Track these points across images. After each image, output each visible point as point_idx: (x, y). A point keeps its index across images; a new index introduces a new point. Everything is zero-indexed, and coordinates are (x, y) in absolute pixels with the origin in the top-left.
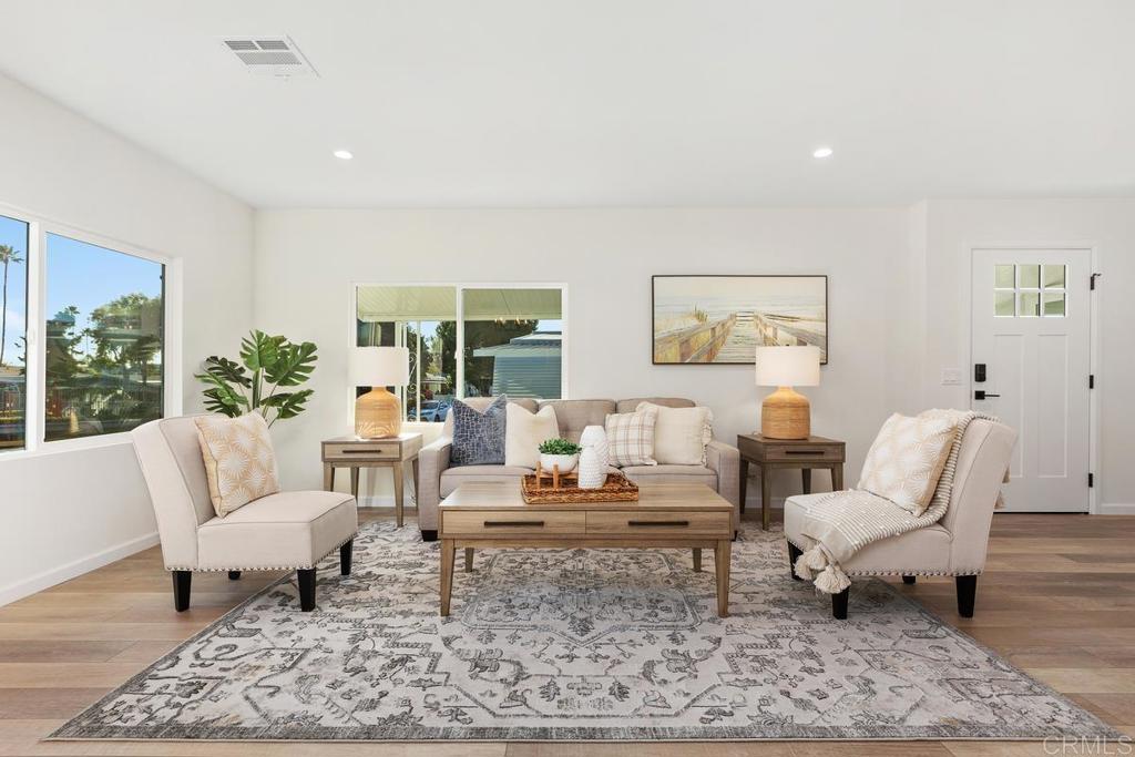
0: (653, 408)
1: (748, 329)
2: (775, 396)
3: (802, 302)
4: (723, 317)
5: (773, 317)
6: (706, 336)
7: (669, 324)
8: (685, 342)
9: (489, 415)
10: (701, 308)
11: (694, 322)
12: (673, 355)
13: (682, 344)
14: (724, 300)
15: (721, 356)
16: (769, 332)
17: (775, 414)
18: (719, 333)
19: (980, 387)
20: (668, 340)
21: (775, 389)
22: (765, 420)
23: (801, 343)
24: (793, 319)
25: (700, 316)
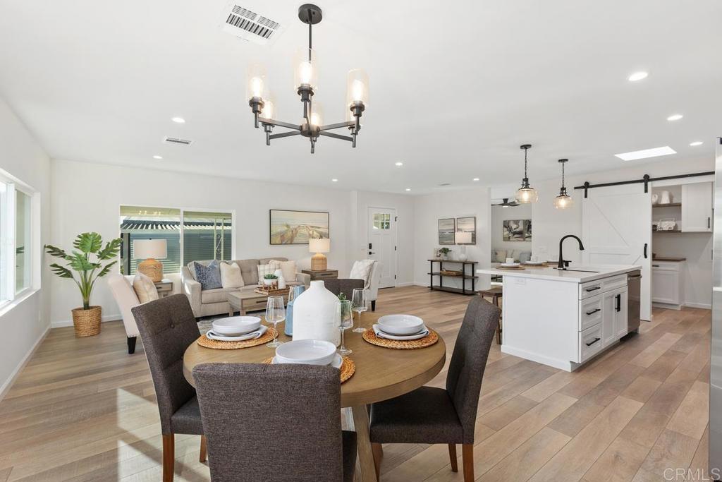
0: (277, 262)
1: (304, 231)
2: (316, 256)
3: (320, 222)
4: (295, 227)
5: (312, 227)
6: (290, 234)
7: (277, 229)
8: (282, 236)
9: (212, 267)
10: (289, 223)
11: (286, 228)
12: (278, 241)
13: (281, 236)
14: (296, 220)
15: (295, 241)
16: (311, 232)
17: (316, 262)
18: (294, 232)
19: (370, 250)
20: (276, 235)
21: (315, 253)
22: (313, 264)
23: (321, 237)
24: (319, 228)
25: (288, 226)
